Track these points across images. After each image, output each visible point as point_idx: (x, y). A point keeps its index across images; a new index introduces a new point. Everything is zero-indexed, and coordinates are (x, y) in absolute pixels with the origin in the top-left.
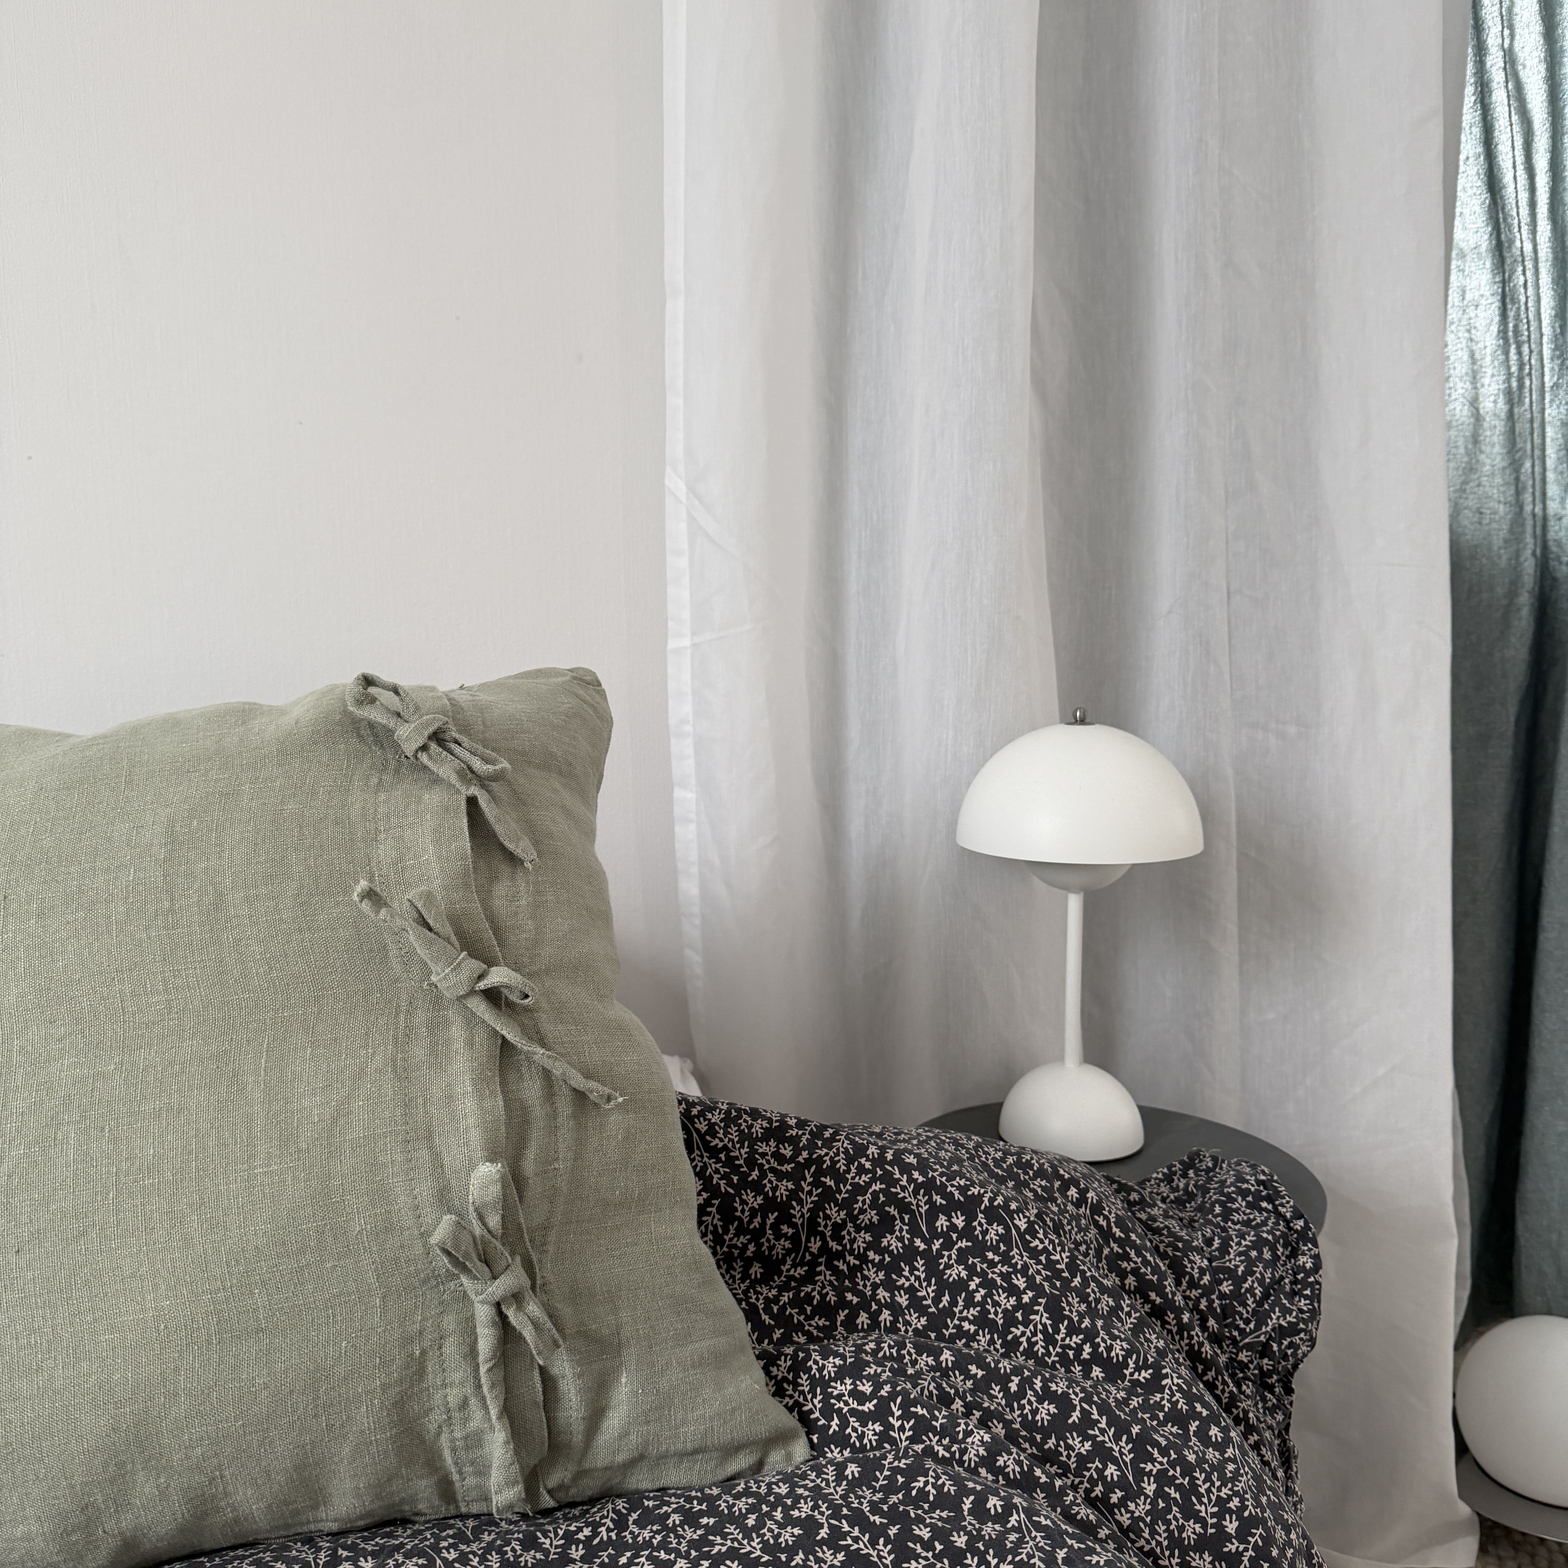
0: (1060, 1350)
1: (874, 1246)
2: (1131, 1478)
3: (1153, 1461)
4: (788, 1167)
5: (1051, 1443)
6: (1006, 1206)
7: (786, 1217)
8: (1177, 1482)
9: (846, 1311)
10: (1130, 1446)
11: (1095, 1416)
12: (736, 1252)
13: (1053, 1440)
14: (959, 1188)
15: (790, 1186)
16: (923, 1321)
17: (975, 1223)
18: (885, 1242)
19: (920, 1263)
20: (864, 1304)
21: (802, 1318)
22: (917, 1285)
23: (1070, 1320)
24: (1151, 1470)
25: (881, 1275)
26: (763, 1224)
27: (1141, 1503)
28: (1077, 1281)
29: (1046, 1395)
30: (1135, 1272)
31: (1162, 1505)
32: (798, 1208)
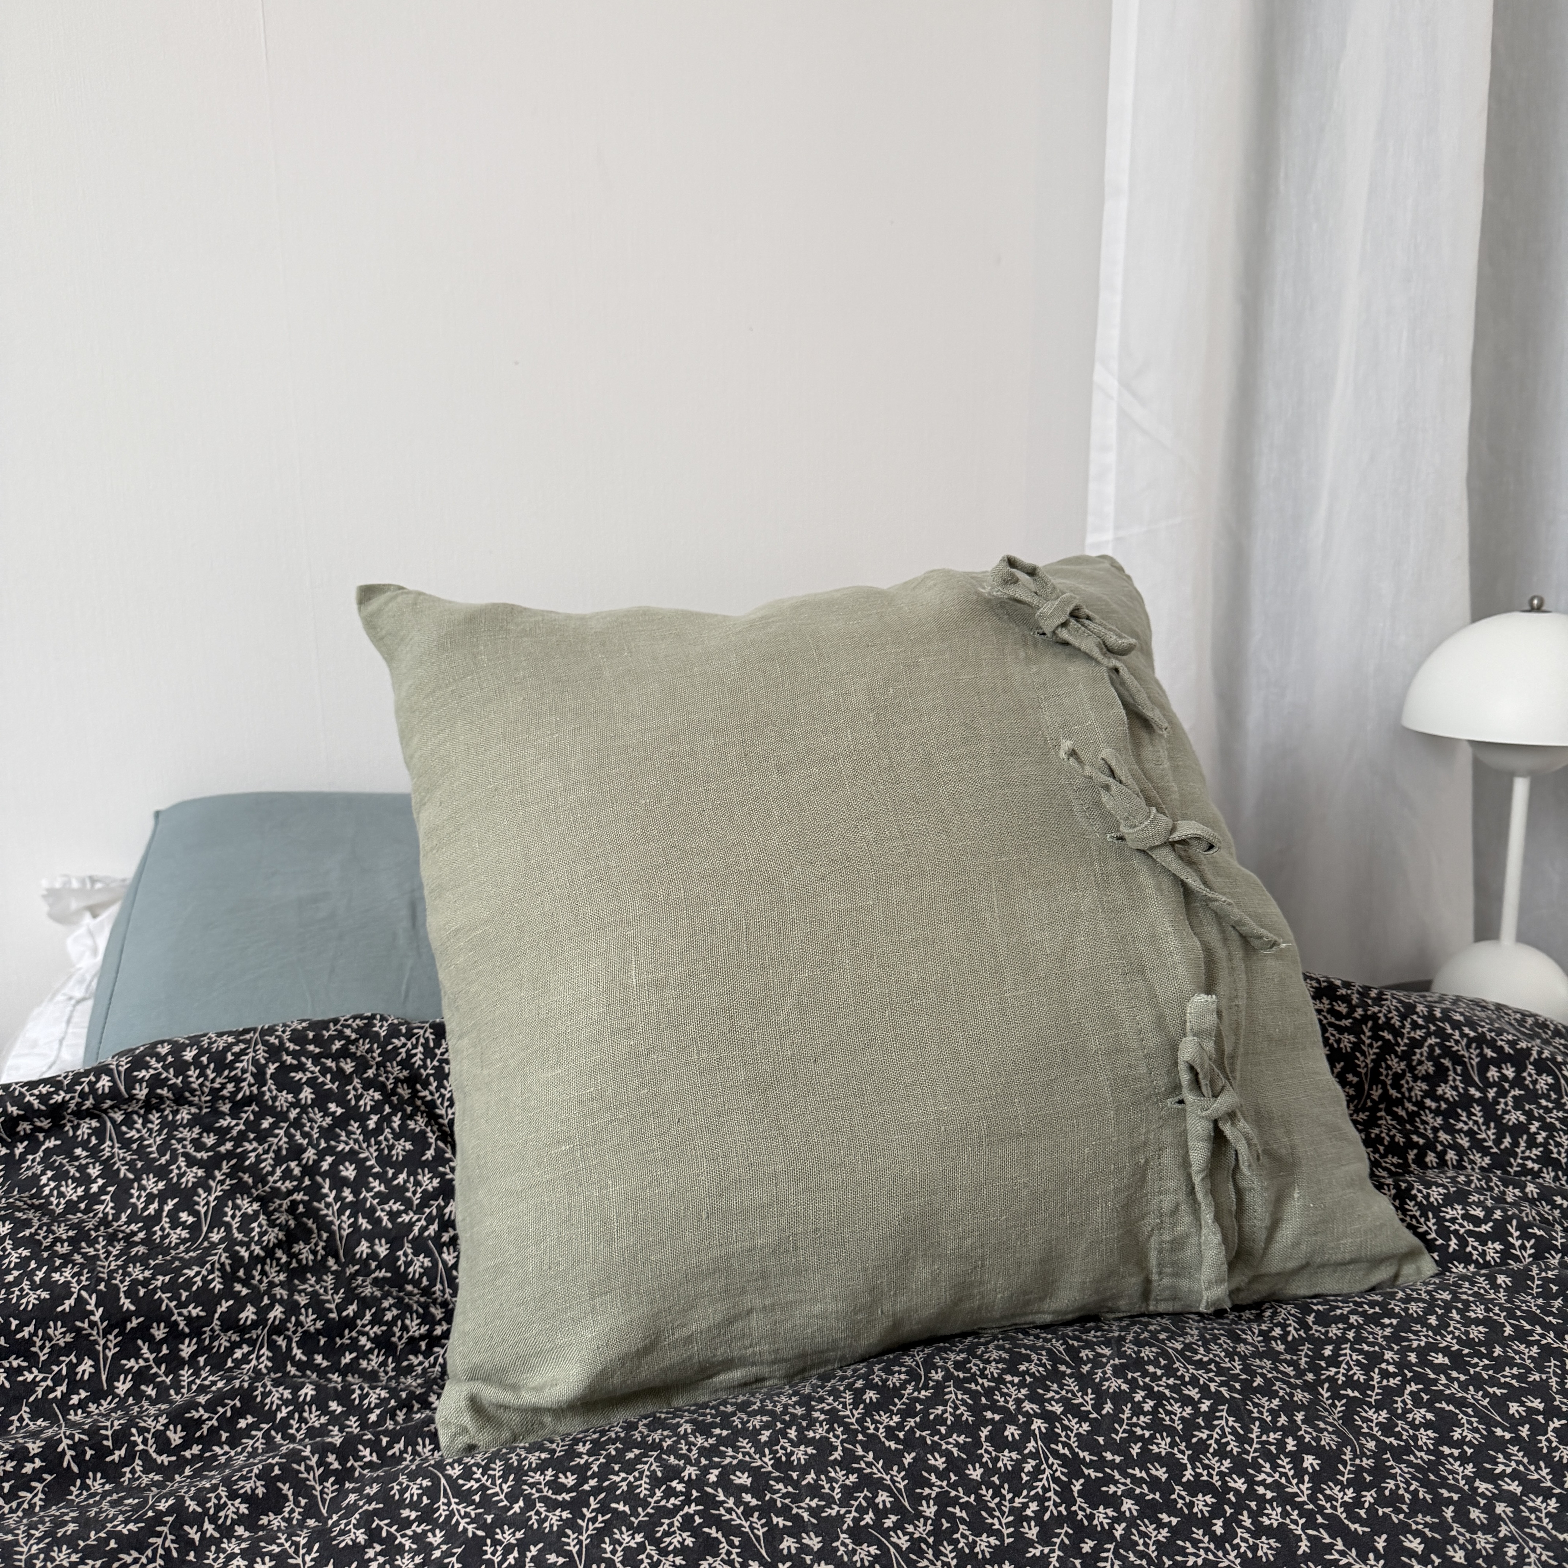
1: (1431, 1094)
4: (1348, 1025)
6: (1552, 1058)
7: (1351, 1067)
9: (1415, 1151)
14: (1508, 1042)
15: (1354, 1041)
16: (1487, 1160)
17: (1525, 1074)
18: (1440, 1091)
19: (1477, 1109)
20: (1429, 1146)
21: (1377, 1156)
22: (1476, 1128)
25: (1440, 1120)
32: (1363, 1061)
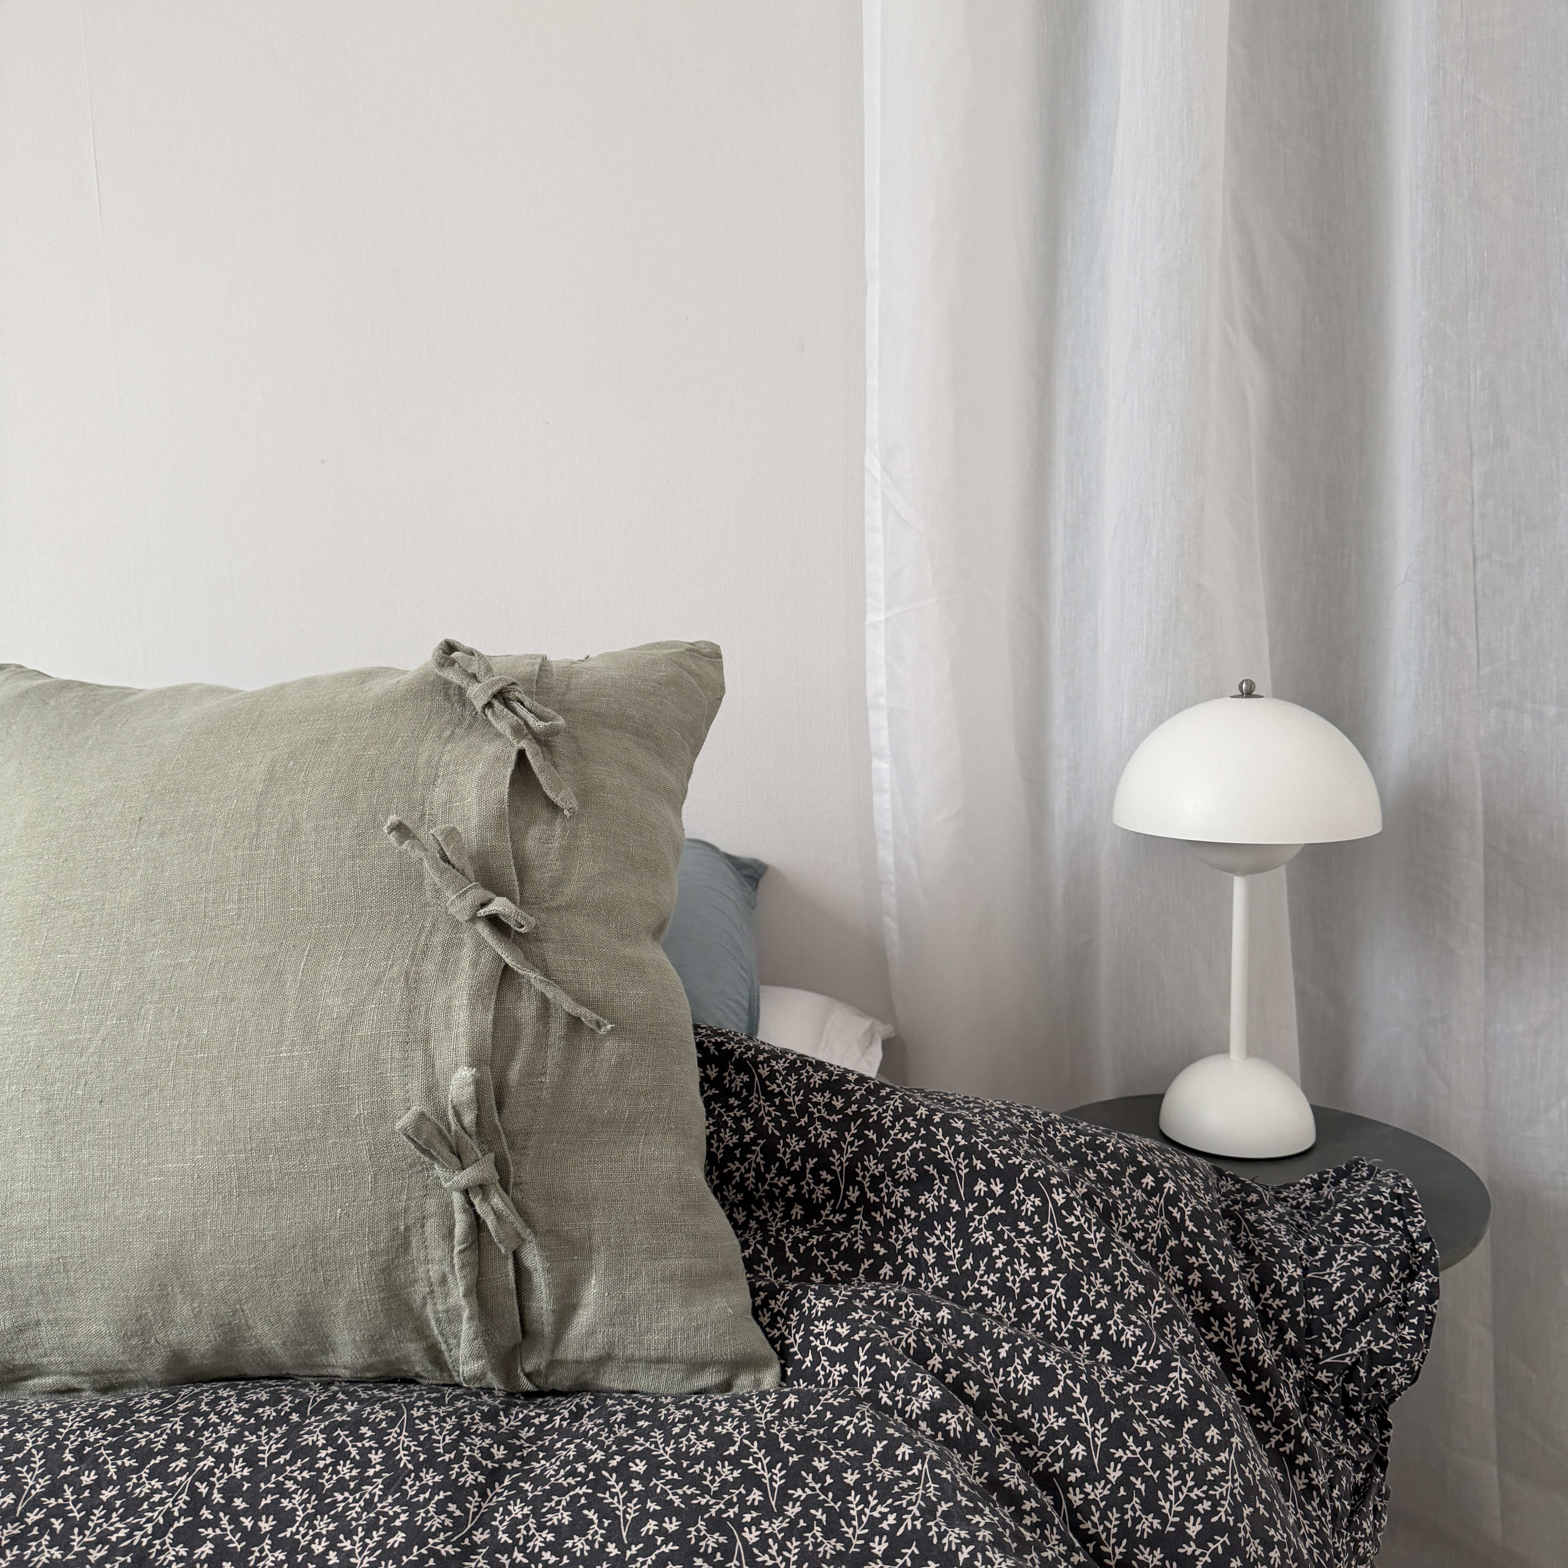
0: (1071, 1327)
1: (912, 1202)
2: (1096, 1461)
3: (1125, 1448)
4: (835, 1118)
5: (1026, 1413)
6: (1046, 1179)
7: (825, 1164)
8: (1146, 1473)
9: (871, 1261)
10: (1106, 1429)
11: (1077, 1395)
12: (777, 1191)
13: (1030, 1411)
14: (1001, 1155)
15: (834, 1135)
16: (945, 1280)
17: (1013, 1192)
18: (922, 1200)
19: (951, 1224)
20: (890, 1258)
21: (826, 1261)
22: (946, 1244)
23: (1086, 1298)
24: (1121, 1457)
25: (915, 1231)
26: (803, 1168)
27: (1100, 1487)
28: (1107, 1262)
29: (1033, 1366)
30: (1202, 1268)
31: (1122, 1492)
32: (837, 1156)
